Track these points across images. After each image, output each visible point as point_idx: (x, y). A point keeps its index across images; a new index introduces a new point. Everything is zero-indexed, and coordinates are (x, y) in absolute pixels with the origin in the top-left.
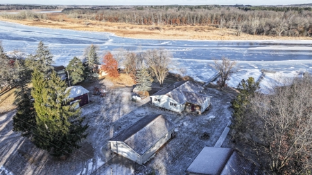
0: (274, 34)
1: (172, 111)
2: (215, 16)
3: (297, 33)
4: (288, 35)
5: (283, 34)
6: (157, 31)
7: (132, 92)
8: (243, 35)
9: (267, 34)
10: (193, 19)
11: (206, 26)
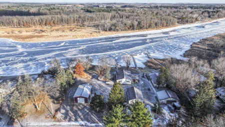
1: (128, 84)
11: (73, 26)
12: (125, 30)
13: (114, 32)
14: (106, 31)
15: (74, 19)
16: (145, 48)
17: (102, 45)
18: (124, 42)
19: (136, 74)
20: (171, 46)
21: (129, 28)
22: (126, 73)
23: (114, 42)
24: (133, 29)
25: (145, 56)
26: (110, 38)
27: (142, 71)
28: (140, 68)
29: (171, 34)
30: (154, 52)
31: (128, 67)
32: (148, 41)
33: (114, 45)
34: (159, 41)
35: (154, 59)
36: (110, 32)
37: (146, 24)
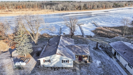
0: (68, 10)
1: (66, 68)
2: (39, 4)
3: (76, 9)
4: (73, 10)
5: (71, 10)
6: (11, 12)
7: (11, 57)
8: (56, 11)
9: (65, 10)
10: (29, 6)
11: (36, 9)
12: (74, 10)
13: (65, 11)
14: (59, 10)
15: (38, 5)
16: (92, 20)
17: (52, 18)
18: (72, 16)
19: (83, 43)
20: (115, 18)
21: (77, 9)
22: (66, 42)
23: (63, 16)
24: (80, 9)
25: (92, 25)
26: (61, 14)
27: (92, 39)
28: (87, 36)
29: (111, 12)
30: (101, 22)
31: (73, 34)
32: (93, 15)
33: (63, 18)
34: (102, 15)
35: (104, 27)
36: (62, 11)
37: (90, 6)
